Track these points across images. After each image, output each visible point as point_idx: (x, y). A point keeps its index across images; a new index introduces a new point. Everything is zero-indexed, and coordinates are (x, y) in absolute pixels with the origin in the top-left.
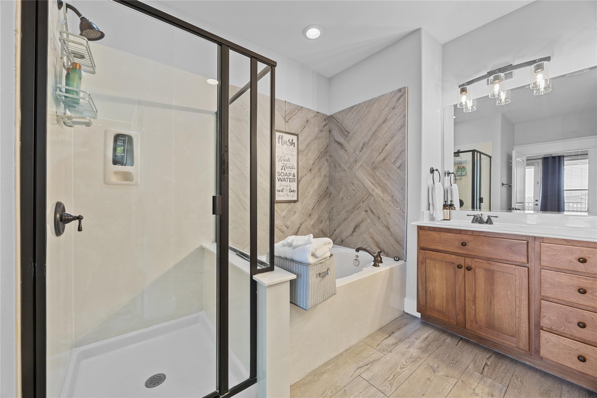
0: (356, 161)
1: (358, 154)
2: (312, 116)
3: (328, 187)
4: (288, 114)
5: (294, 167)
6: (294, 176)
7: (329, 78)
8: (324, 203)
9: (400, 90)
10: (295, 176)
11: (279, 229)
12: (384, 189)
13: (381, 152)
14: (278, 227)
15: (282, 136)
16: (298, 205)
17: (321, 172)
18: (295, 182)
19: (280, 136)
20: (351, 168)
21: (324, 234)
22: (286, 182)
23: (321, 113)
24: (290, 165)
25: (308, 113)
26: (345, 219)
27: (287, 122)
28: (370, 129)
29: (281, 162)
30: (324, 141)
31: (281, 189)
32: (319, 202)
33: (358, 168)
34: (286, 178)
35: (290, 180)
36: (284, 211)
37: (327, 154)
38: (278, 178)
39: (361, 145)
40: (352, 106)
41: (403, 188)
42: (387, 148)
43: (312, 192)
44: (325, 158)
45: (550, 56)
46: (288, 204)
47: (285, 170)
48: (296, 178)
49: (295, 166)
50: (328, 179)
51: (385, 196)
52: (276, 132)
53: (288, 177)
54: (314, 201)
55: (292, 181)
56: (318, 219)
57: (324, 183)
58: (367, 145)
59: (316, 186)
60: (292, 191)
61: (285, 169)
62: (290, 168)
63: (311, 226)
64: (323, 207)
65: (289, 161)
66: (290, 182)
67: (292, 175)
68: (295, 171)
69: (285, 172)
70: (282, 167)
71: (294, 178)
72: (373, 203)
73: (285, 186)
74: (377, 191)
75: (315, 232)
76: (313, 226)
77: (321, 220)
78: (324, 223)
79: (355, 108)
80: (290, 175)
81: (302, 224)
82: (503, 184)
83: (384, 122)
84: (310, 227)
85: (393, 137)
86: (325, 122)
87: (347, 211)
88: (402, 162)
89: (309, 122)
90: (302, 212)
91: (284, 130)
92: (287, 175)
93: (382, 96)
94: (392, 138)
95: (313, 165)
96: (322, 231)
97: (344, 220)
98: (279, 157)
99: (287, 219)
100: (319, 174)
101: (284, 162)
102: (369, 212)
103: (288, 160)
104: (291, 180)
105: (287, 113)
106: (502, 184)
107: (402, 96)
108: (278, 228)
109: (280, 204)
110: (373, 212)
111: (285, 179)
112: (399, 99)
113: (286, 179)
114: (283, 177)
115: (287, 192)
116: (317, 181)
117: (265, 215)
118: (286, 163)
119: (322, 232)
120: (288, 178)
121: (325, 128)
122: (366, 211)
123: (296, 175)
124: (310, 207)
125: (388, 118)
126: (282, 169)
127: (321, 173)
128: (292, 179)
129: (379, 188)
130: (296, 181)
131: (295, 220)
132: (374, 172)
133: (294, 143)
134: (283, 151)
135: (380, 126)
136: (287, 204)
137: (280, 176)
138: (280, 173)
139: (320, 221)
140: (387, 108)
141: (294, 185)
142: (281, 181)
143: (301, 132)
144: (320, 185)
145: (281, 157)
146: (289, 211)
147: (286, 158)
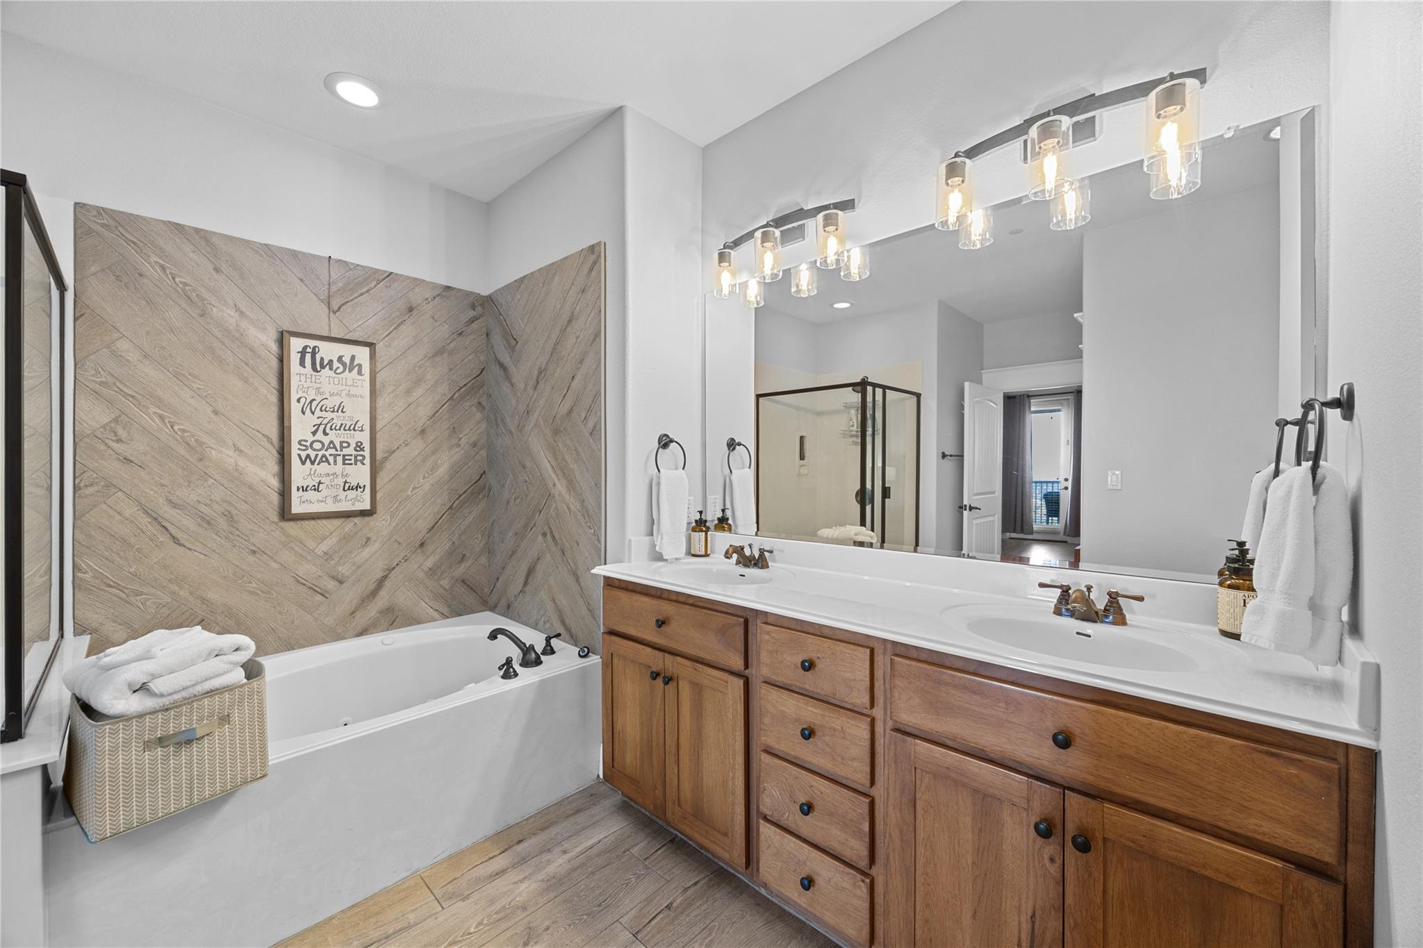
0: (528, 412)
1: (531, 395)
2: (428, 295)
3: (484, 472)
4: (339, 290)
5: (359, 424)
6: (358, 449)
7: (487, 204)
8: (470, 513)
9: (592, 248)
10: (362, 450)
11: (310, 588)
12: (571, 485)
13: (565, 394)
14: (304, 581)
15: (314, 348)
16: (381, 524)
17: (461, 436)
18: (364, 464)
19: (306, 347)
20: (520, 428)
21: (471, 588)
22: (330, 464)
23: (460, 290)
24: (343, 423)
25: (413, 288)
26: (513, 553)
27: (335, 313)
28: (549, 337)
29: (313, 413)
30: (470, 358)
31: (311, 482)
32: (452, 510)
33: (532, 430)
34: (330, 455)
35: (347, 460)
36: (325, 538)
37: (481, 392)
38: (299, 455)
39: (535, 373)
40: (521, 278)
41: (598, 485)
42: (574, 384)
43: (427, 487)
44: (476, 401)
45: (854, 200)
46: (344, 519)
47: (325, 434)
48: (367, 453)
49: (365, 421)
50: (483, 453)
51: (572, 500)
52: (292, 338)
53: (337, 453)
54: (436, 509)
55: (353, 462)
56: (450, 553)
57: (470, 464)
58: (545, 375)
59: (442, 471)
60: (352, 489)
61: (328, 430)
62: (347, 428)
63: (426, 573)
64: (466, 522)
65: (342, 412)
66: (344, 464)
67: (353, 445)
68: (365, 438)
69: (326, 440)
70: (314, 426)
71: (361, 453)
72: (554, 515)
73: (328, 475)
74: (560, 488)
75: (441, 586)
76: (432, 572)
77: (461, 556)
78: (470, 562)
79: (526, 282)
80: (345, 447)
81: (394, 568)
82: (944, 456)
83: (570, 321)
84: (421, 575)
85: (583, 359)
86: (472, 311)
87: (516, 534)
88: (596, 420)
89: (415, 312)
90: (393, 539)
91: (325, 334)
92: (335, 447)
93: (566, 258)
94: (581, 362)
95: (431, 418)
96: (463, 581)
97: (511, 556)
98: (303, 401)
99: (337, 559)
100: (454, 441)
101: (323, 414)
102: (549, 536)
103: (340, 408)
104: (351, 460)
105: (334, 288)
106: (941, 455)
107: (596, 264)
108: (304, 585)
109: (313, 522)
110: (553, 537)
111: (329, 458)
112: (591, 269)
113: (331, 459)
114: (320, 454)
115: (335, 490)
116: (445, 462)
117: (254, 552)
118: (329, 415)
119: (466, 584)
120: (340, 455)
121: (475, 325)
122: (544, 535)
123: (367, 446)
124: (423, 525)
125: (576, 313)
126: (314, 433)
127: (460, 440)
128: (353, 458)
129: (563, 480)
130: (367, 461)
131: (367, 560)
132: (555, 441)
133: (360, 366)
134: (318, 386)
135: (563, 331)
136: (337, 522)
137: (310, 451)
138: (308, 444)
139: (456, 555)
140: (574, 287)
141: (361, 473)
142: (313, 463)
143: (387, 336)
144: (456, 470)
145: (311, 402)
146: (346, 539)
147: (333, 402)
